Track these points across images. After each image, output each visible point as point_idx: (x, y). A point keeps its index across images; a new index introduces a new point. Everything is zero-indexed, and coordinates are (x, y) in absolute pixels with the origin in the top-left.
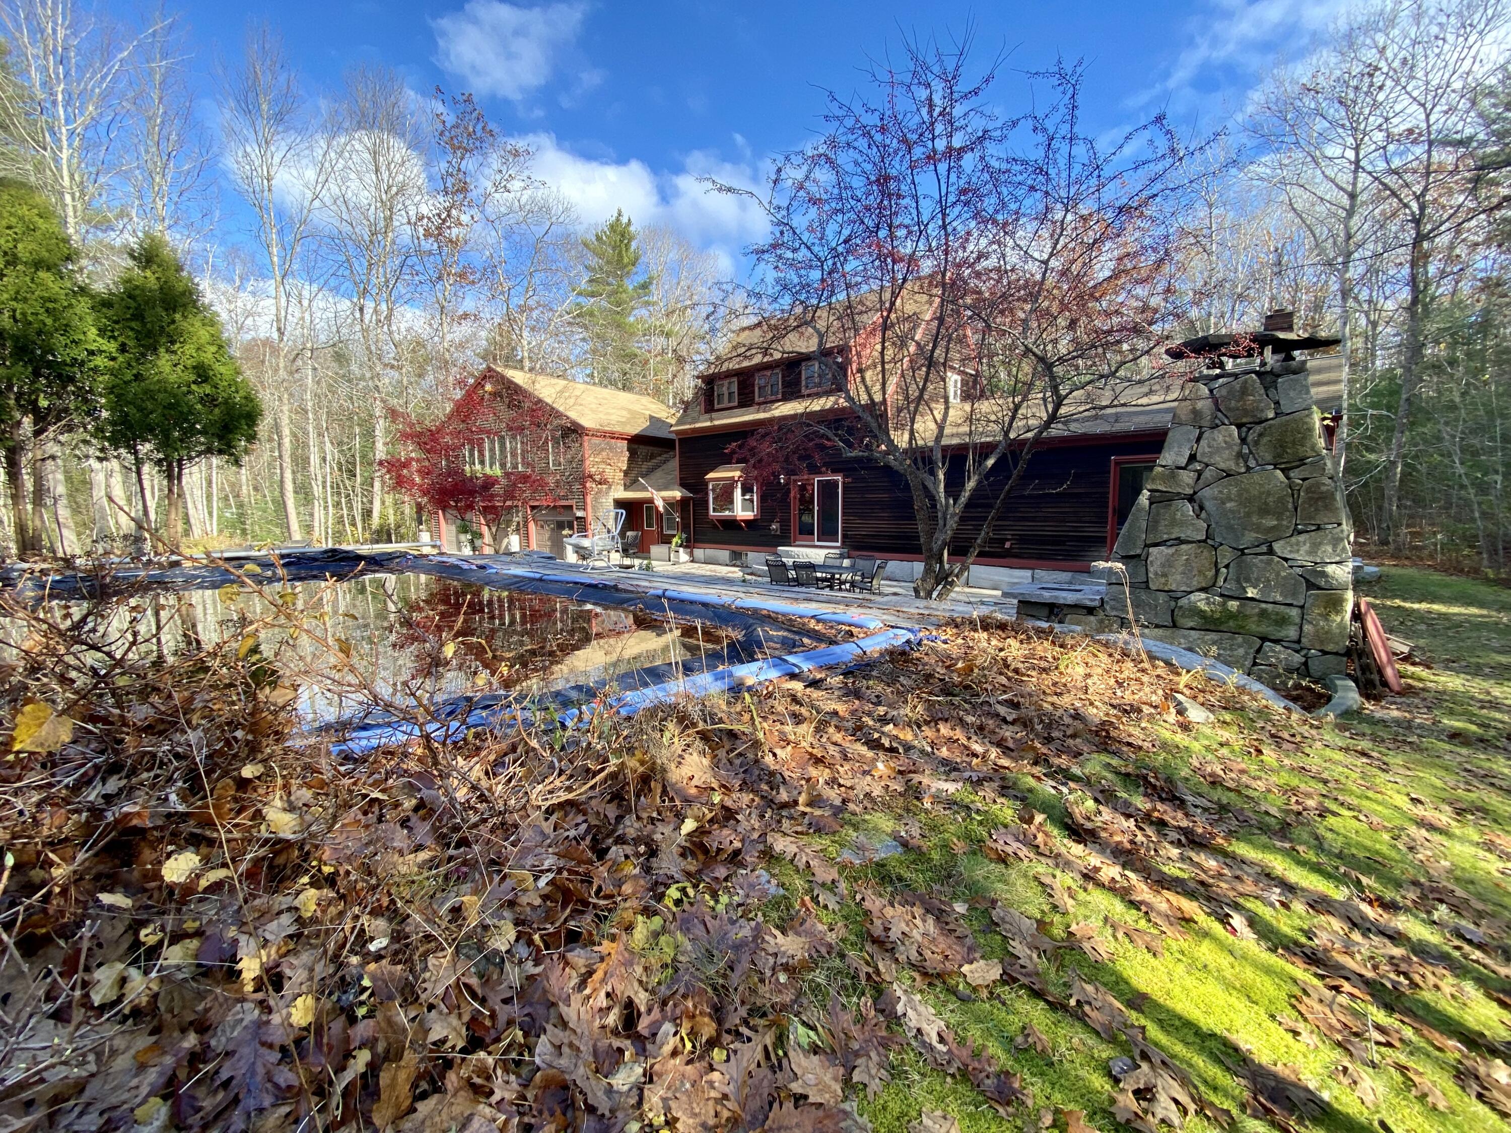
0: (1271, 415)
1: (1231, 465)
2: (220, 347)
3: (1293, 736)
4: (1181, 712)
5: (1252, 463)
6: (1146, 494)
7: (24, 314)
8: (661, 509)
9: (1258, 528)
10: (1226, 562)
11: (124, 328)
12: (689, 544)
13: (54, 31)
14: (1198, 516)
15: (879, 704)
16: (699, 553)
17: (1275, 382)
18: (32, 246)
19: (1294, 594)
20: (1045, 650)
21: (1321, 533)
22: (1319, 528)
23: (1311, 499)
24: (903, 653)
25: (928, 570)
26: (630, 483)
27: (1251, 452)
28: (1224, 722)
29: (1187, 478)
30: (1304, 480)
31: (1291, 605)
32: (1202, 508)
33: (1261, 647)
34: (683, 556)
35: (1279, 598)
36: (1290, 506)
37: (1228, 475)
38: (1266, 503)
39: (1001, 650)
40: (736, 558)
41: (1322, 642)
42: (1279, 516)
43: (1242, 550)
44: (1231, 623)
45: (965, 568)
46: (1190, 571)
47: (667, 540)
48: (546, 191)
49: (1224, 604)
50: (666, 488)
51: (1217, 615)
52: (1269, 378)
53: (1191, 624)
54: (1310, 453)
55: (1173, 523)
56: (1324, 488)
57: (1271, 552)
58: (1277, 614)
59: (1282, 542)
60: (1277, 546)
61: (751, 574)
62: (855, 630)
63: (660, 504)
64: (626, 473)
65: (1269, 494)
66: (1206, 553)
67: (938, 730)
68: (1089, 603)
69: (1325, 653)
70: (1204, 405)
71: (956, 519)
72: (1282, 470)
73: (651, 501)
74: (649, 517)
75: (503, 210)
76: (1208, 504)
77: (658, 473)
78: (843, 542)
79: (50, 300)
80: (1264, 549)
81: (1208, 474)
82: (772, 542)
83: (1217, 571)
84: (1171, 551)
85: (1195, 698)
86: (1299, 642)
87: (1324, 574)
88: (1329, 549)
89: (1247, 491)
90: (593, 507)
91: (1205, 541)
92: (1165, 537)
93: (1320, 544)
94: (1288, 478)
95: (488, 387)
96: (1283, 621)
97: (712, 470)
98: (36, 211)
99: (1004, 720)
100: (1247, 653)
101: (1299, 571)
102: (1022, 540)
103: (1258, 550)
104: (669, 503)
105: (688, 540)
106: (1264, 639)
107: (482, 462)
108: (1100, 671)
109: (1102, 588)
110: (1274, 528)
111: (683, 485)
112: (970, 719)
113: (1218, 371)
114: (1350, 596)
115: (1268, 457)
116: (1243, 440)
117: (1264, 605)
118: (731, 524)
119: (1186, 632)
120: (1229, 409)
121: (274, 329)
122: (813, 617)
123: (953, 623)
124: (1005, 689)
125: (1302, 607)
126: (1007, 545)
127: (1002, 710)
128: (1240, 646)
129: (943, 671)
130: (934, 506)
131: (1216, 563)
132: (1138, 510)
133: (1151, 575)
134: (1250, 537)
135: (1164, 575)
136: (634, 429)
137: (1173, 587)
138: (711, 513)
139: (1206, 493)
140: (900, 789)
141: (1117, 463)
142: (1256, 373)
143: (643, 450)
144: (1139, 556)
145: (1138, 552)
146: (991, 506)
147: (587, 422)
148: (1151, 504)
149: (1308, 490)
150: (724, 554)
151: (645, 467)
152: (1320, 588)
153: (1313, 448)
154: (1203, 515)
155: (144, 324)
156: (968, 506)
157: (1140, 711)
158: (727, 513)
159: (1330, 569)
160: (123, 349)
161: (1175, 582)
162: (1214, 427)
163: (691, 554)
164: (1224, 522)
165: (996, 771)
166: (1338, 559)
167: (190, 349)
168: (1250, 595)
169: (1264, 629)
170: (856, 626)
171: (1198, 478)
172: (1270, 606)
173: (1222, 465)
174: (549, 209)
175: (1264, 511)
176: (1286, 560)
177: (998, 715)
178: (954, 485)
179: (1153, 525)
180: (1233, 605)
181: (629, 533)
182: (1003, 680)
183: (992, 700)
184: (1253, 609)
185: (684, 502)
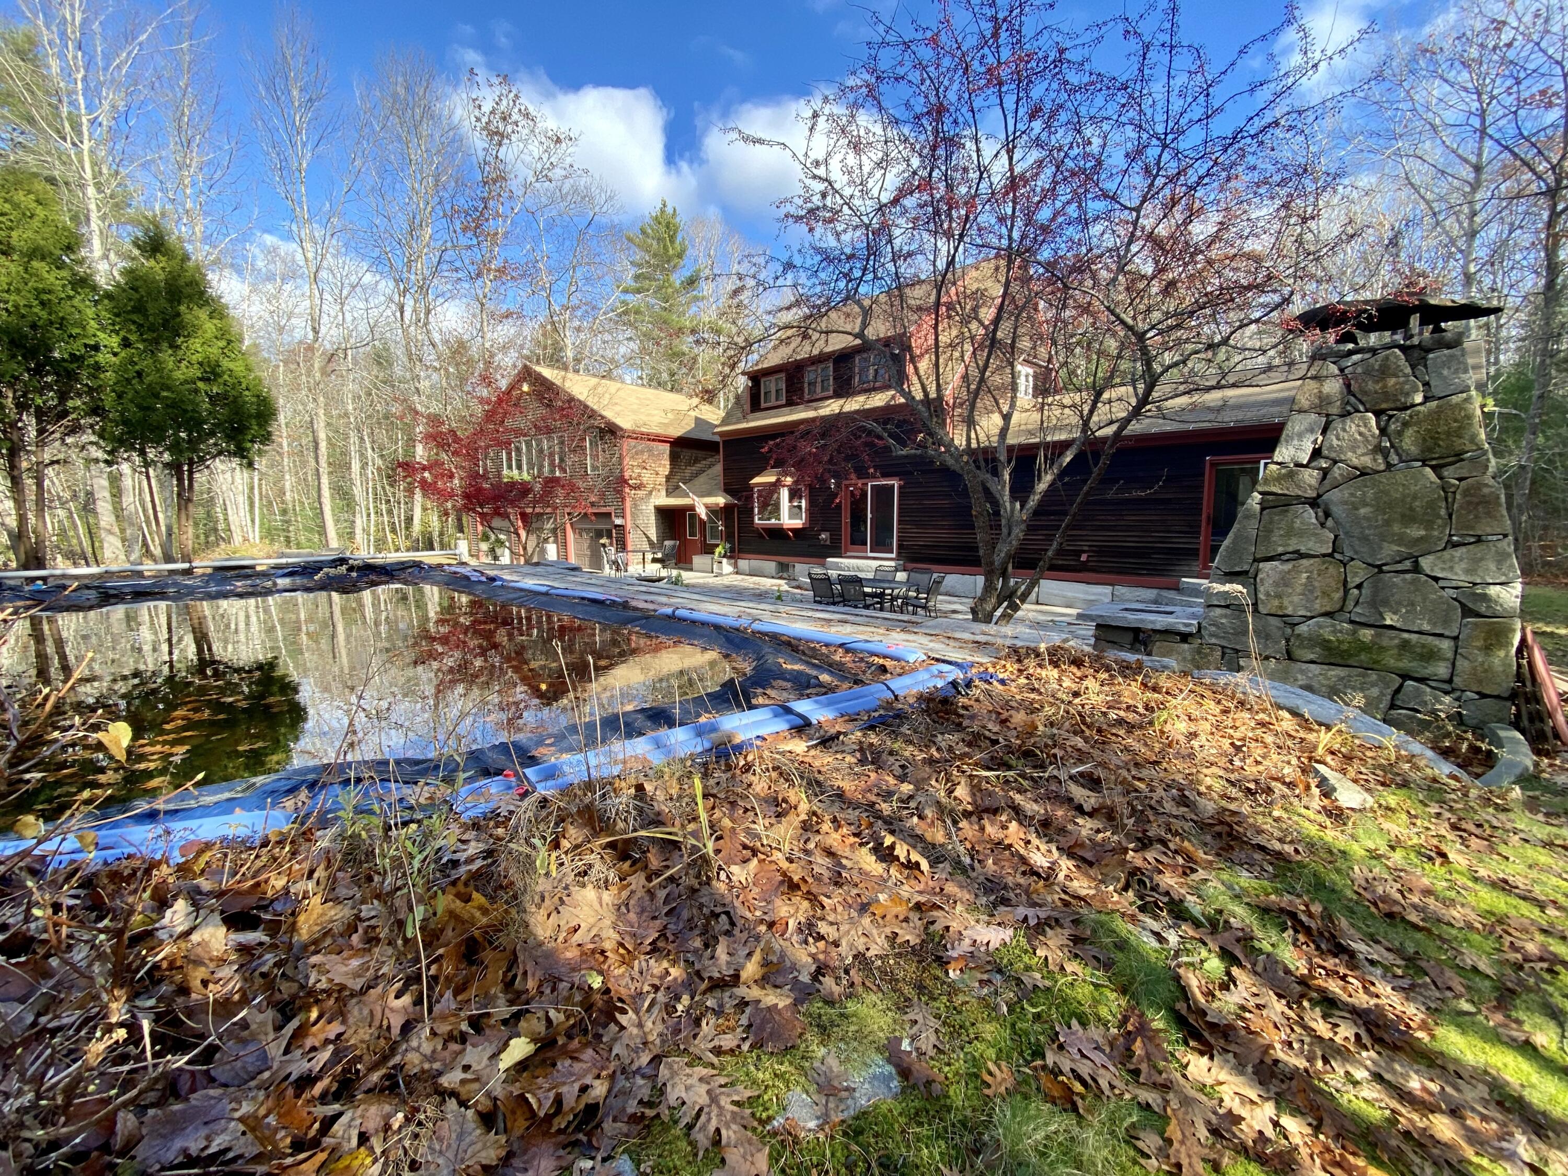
0: (1419, 398)
1: (1367, 461)
2: (229, 342)
3: (1479, 826)
4: (1327, 792)
5: (1394, 458)
6: (1257, 496)
7: (17, 307)
8: (704, 516)
9: (1401, 540)
10: (1358, 580)
11: (126, 320)
12: (733, 555)
13: (73, 15)
14: (1323, 525)
15: (902, 779)
16: (743, 564)
17: (1425, 359)
18: (29, 234)
19: (1446, 622)
20: (1134, 696)
21: (1482, 547)
22: (1479, 540)
23: (1469, 503)
24: (945, 701)
25: (989, 587)
26: (672, 491)
27: (1392, 446)
28: (1388, 808)
29: (1310, 477)
30: (1460, 479)
31: (1441, 635)
32: (1327, 514)
33: (1401, 686)
34: (727, 567)
35: (1426, 627)
36: (1443, 512)
37: (1363, 474)
38: (1411, 509)
39: (1076, 694)
40: (783, 570)
41: (1480, 682)
42: (1429, 525)
43: (1379, 567)
44: (1363, 657)
45: (1034, 583)
46: (1311, 592)
47: (709, 550)
48: (589, 180)
49: (1355, 632)
50: (709, 494)
51: (1345, 647)
52: (1416, 354)
53: (1312, 656)
54: (1469, 446)
55: (1290, 532)
56: (1486, 491)
57: (1416, 569)
58: (1423, 646)
59: (1431, 558)
60: (1426, 563)
61: (798, 587)
62: (888, 663)
63: (702, 512)
64: (668, 478)
65: (1415, 498)
66: (1332, 570)
67: (982, 829)
68: (1182, 629)
69: (1483, 696)
70: (1333, 387)
71: (1023, 527)
72: (1433, 468)
73: (692, 508)
74: (692, 526)
75: (544, 200)
76: (1336, 510)
77: (702, 478)
78: (899, 553)
79: (44, 291)
80: (1407, 564)
81: (1336, 472)
82: (821, 553)
83: (1346, 591)
84: (1288, 566)
85: (1343, 771)
86: (1450, 681)
87: (1485, 597)
88: (1493, 567)
89: (1387, 493)
90: (633, 514)
91: (1330, 555)
92: (1280, 550)
93: (1482, 559)
94: (1441, 478)
95: (525, 388)
96: (1430, 655)
97: (757, 474)
98: (32, 196)
99: (1080, 809)
100: (1382, 694)
101: (1451, 592)
102: (1100, 552)
103: (1399, 567)
104: (713, 511)
105: (732, 550)
106: (1405, 677)
107: (519, 467)
108: (1207, 726)
109: (1199, 610)
110: (1421, 539)
111: (728, 490)
112: (1031, 807)
113: (1351, 346)
114: (1518, 625)
115: (1414, 450)
116: (1383, 431)
117: (1406, 635)
118: (778, 533)
119: (1305, 666)
120: (1365, 393)
121: (309, 329)
122: (842, 645)
123: (1017, 654)
124: (1082, 756)
125: (1456, 638)
126: (1084, 558)
127: (1078, 793)
128: (1373, 685)
129: (996, 729)
130: (997, 513)
131: (1345, 582)
132: (1247, 517)
133: (1261, 596)
134: (1389, 550)
135: (1279, 596)
136: (677, 431)
137: (1289, 611)
138: (756, 521)
139: (1334, 496)
140: (914, 940)
141: (1213, 464)
142: (1401, 348)
143: (686, 454)
144: (1247, 572)
145: (1246, 568)
146: (1065, 513)
147: (624, 422)
148: (1263, 509)
149: (1466, 493)
150: (770, 566)
151: (688, 472)
152: (1479, 615)
153: (1473, 438)
154: (1330, 523)
155: (146, 317)
156: (1037, 513)
157: (1269, 791)
158: (773, 521)
159: (1493, 591)
160: (126, 344)
161: (1294, 605)
162: (1345, 415)
163: (736, 566)
164: (1356, 532)
165: (1066, 904)
166: (1503, 579)
167: (196, 344)
168: (1388, 622)
169: (1405, 664)
170: (892, 658)
171: (1324, 478)
172: (1414, 637)
173: (1355, 462)
174: (592, 198)
175: (1409, 518)
176: (1436, 579)
177: (1070, 800)
178: (1021, 488)
179: (1265, 534)
180: (1367, 634)
181: (667, 543)
182: (1079, 742)
183: (1063, 776)
184: (1390, 640)
185: (727, 508)
